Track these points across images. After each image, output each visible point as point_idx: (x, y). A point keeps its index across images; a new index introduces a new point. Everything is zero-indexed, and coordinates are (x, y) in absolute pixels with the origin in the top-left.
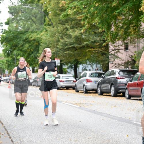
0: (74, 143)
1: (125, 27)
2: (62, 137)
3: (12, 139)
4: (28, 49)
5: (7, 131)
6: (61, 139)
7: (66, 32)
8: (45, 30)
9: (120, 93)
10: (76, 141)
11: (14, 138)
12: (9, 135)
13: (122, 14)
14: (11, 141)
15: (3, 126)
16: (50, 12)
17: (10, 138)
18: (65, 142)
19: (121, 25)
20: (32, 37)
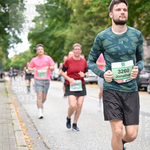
0: (97, 135)
1: (147, 24)
2: (86, 130)
3: (38, 131)
4: (54, 45)
5: (34, 123)
6: (86, 132)
7: (90, 29)
8: (69, 28)
9: (142, 88)
10: (99, 134)
11: (40, 131)
12: (35, 128)
13: (144, 11)
14: (37, 134)
15: (30, 119)
16: (75, 10)
17: (37, 130)
18: (89, 134)
19: (143, 22)
20: (57, 35)
